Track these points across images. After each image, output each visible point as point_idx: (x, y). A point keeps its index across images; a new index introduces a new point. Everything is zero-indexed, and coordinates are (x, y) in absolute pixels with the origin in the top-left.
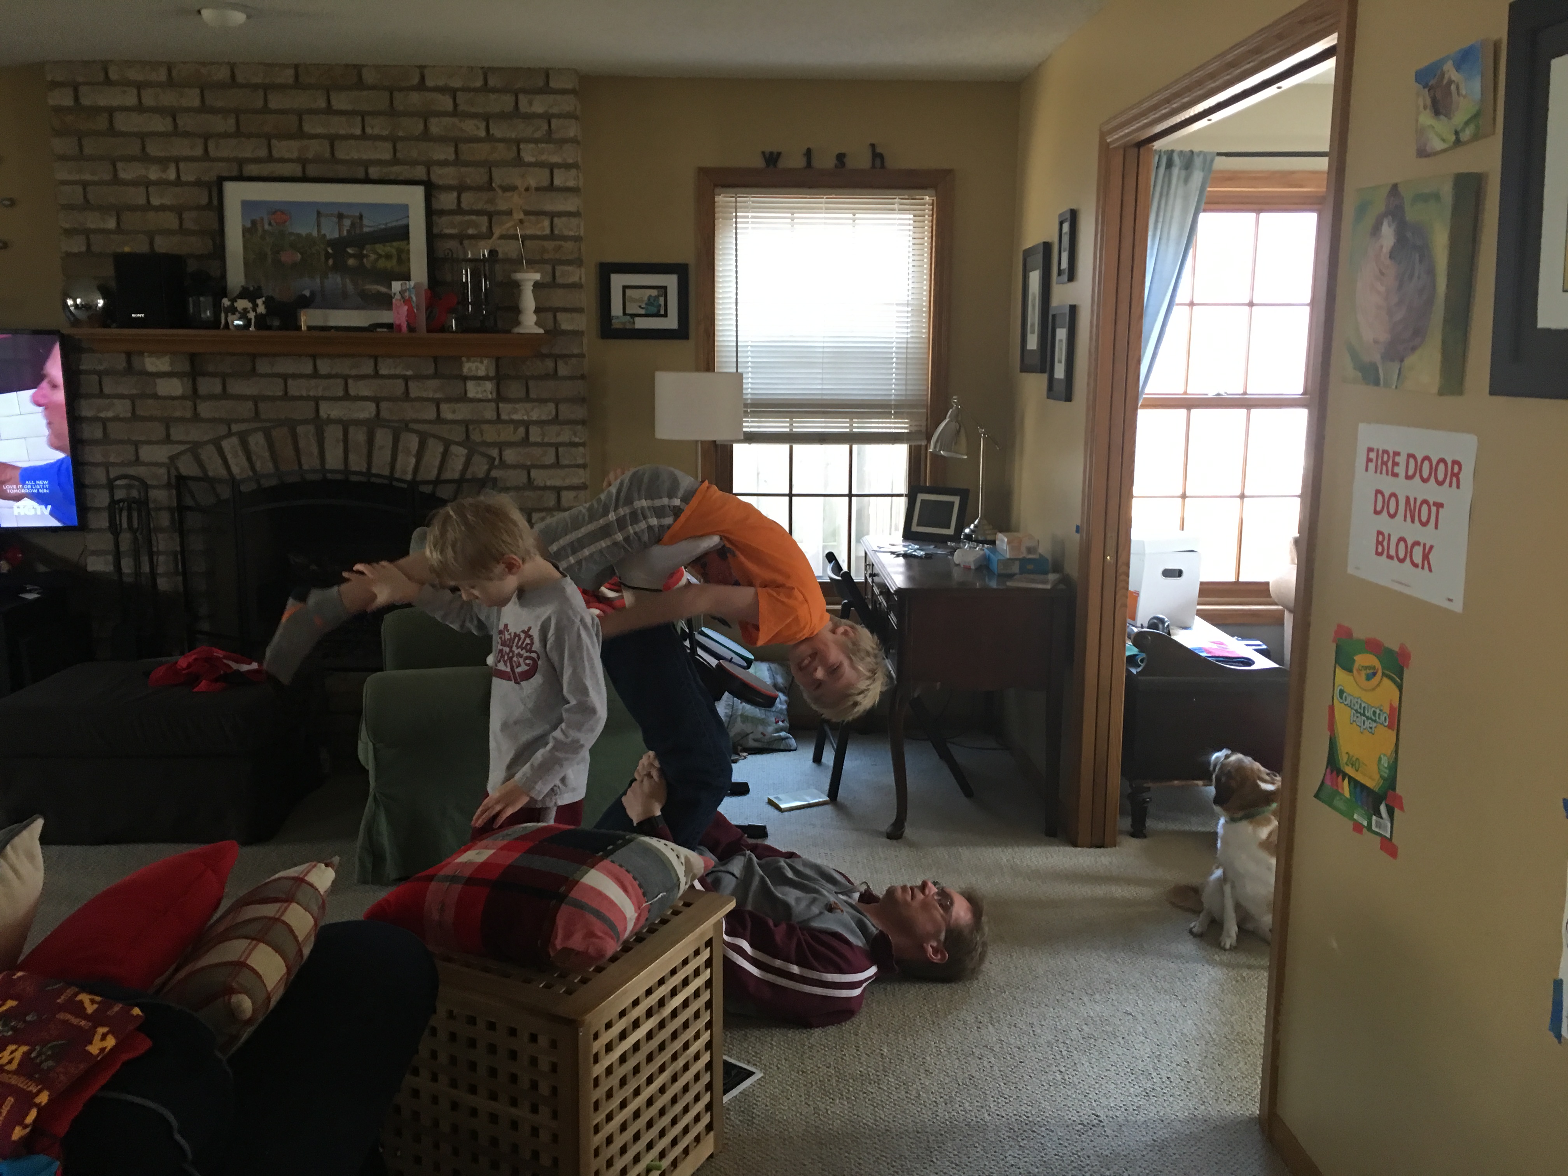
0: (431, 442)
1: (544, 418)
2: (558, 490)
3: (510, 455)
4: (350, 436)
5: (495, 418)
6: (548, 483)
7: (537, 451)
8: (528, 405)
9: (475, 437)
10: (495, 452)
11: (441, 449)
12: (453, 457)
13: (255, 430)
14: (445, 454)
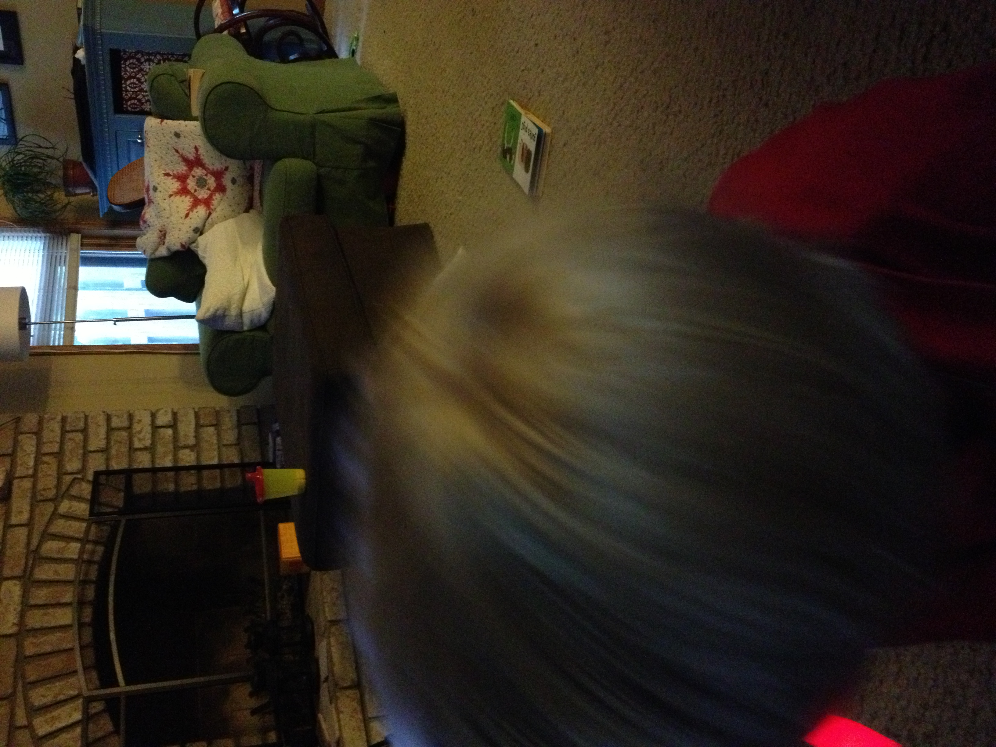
0: (53, 529)
1: (34, 442)
2: (110, 430)
3: (73, 465)
4: (40, 602)
5: (32, 479)
6: (104, 437)
7: (69, 446)
8: (19, 454)
9: (51, 494)
10: (68, 479)
11: (61, 522)
12: (70, 511)
13: (26, 699)
14: (67, 517)
